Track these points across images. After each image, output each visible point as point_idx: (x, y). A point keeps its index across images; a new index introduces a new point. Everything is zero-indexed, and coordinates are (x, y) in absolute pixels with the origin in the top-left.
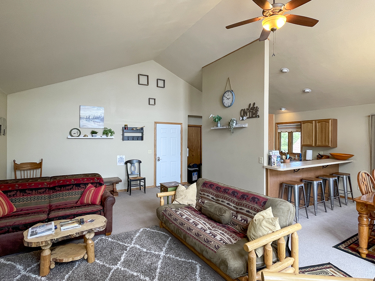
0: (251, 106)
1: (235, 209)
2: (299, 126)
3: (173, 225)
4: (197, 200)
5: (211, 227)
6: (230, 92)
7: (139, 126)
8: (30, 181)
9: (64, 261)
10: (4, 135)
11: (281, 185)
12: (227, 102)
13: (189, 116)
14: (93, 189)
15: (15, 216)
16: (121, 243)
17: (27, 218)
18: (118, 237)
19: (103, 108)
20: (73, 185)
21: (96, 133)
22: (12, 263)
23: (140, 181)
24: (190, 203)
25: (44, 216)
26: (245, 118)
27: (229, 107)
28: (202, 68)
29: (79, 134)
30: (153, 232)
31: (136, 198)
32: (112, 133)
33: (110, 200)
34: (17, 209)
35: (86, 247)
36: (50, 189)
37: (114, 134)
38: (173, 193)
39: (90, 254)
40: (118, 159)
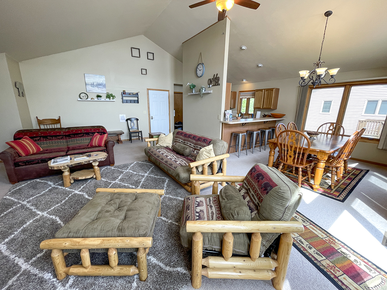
0: (215, 76)
1: (194, 147)
2: (254, 93)
3: (153, 157)
4: (173, 143)
5: (176, 158)
6: (201, 65)
7: (135, 92)
8: (50, 130)
9: (79, 179)
10: (23, 96)
11: (232, 134)
12: (199, 73)
13: (175, 85)
14: (99, 136)
15: (42, 153)
16: (120, 170)
17: (50, 154)
18: (118, 167)
19: (104, 76)
20: (84, 133)
21: (100, 97)
22: (45, 181)
23: (139, 134)
24: (168, 145)
25: (64, 153)
26: (211, 86)
27: (201, 77)
28: (183, 43)
29: (87, 97)
30: (143, 164)
31: (135, 145)
32: (114, 97)
33: (111, 143)
34: (43, 149)
35: (94, 171)
36: (66, 136)
37: (115, 97)
38: (157, 139)
39: (97, 175)
40: (120, 118)
